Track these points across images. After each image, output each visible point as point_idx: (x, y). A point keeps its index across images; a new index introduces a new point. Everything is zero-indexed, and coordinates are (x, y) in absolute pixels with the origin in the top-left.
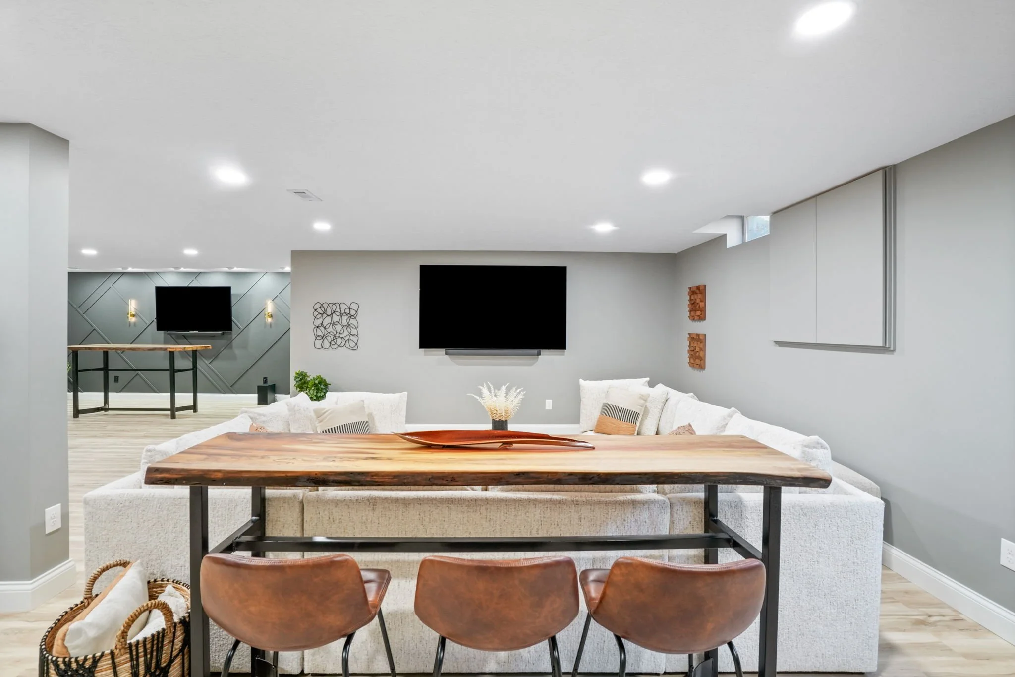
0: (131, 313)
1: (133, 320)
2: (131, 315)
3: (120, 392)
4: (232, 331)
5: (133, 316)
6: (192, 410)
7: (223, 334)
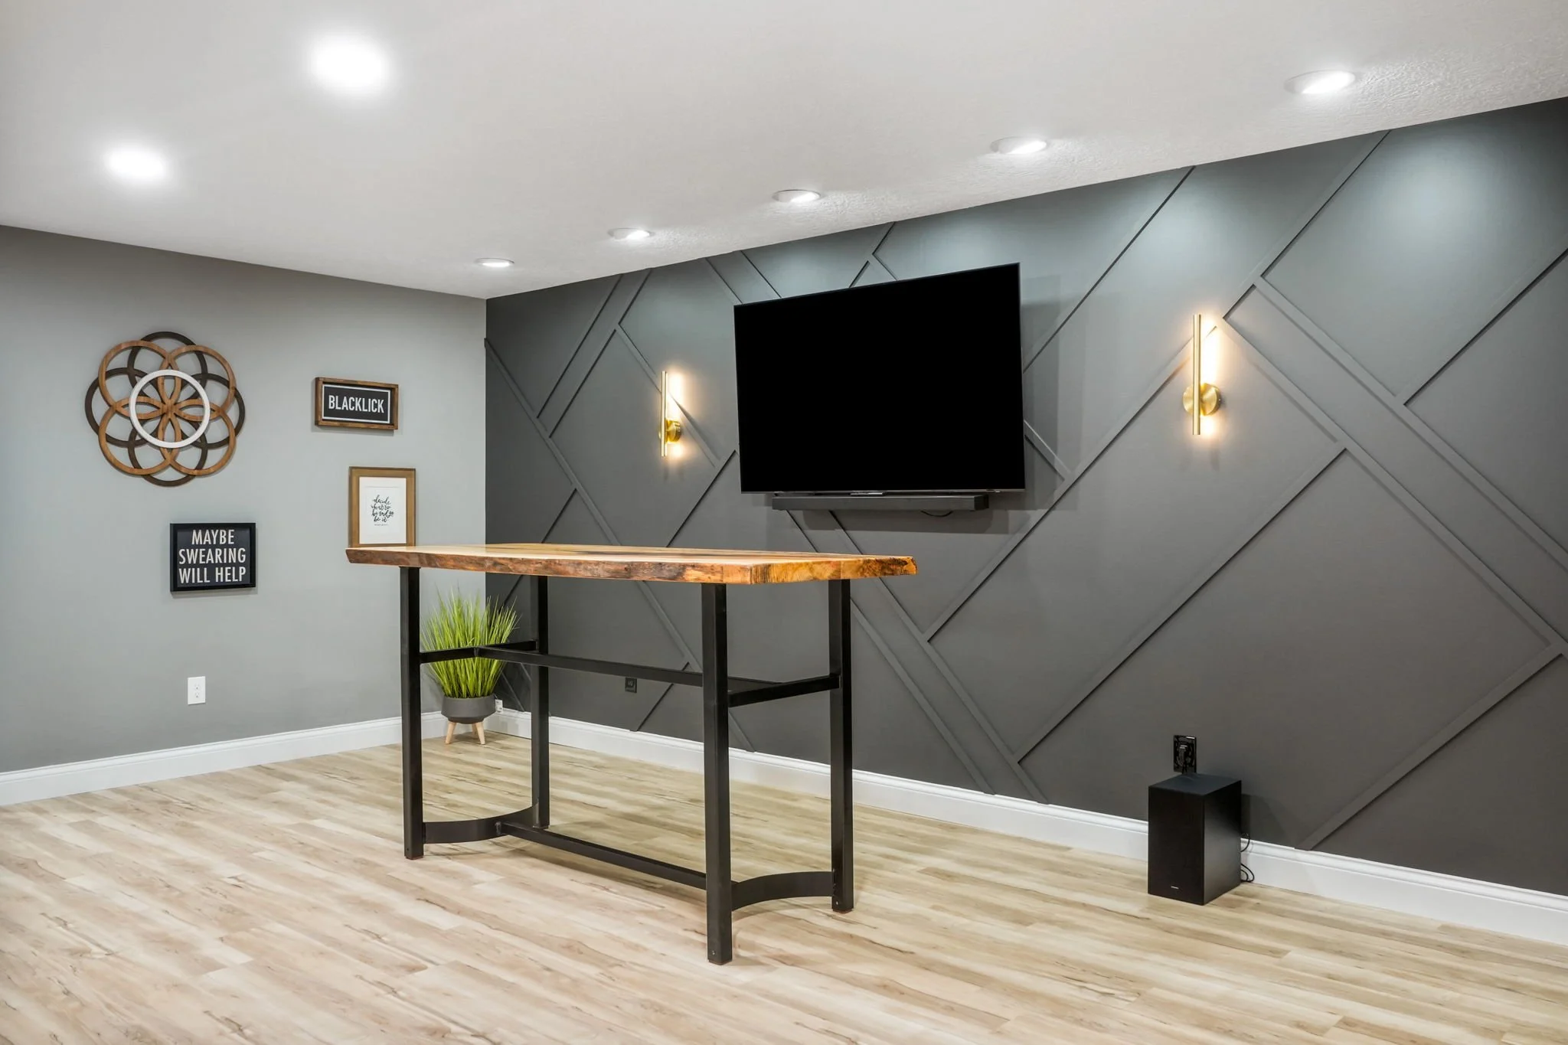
0: (667, 425)
1: (676, 452)
2: (668, 434)
3: (640, 728)
4: (1023, 486)
5: (678, 435)
6: (829, 899)
7: (983, 503)
